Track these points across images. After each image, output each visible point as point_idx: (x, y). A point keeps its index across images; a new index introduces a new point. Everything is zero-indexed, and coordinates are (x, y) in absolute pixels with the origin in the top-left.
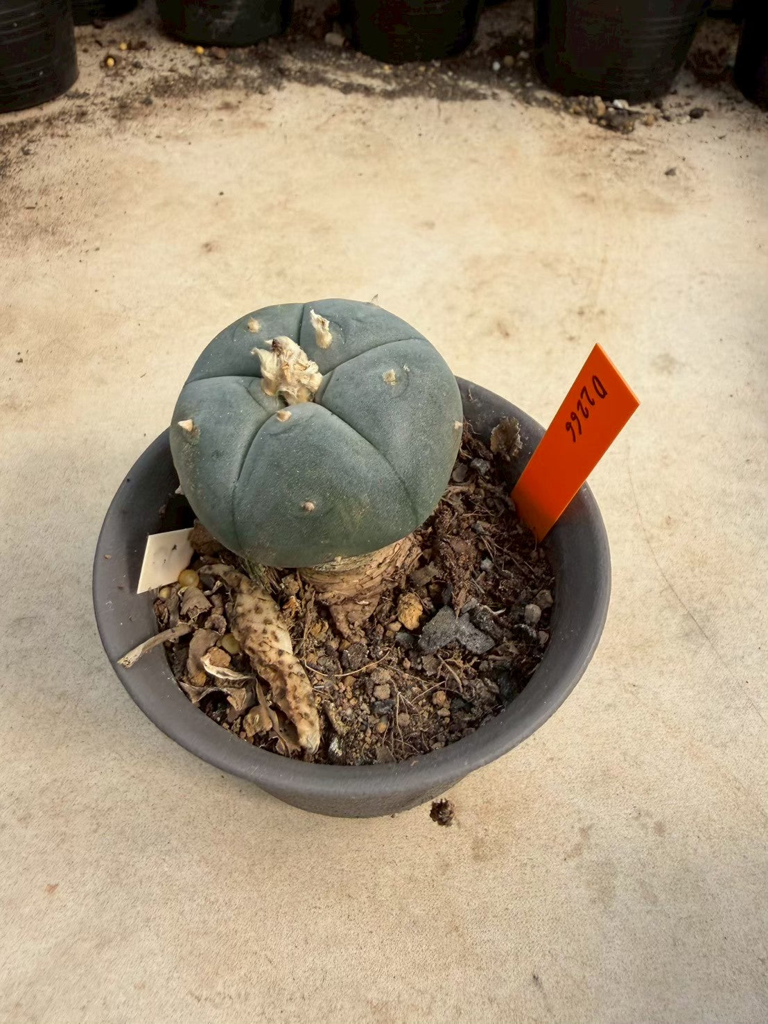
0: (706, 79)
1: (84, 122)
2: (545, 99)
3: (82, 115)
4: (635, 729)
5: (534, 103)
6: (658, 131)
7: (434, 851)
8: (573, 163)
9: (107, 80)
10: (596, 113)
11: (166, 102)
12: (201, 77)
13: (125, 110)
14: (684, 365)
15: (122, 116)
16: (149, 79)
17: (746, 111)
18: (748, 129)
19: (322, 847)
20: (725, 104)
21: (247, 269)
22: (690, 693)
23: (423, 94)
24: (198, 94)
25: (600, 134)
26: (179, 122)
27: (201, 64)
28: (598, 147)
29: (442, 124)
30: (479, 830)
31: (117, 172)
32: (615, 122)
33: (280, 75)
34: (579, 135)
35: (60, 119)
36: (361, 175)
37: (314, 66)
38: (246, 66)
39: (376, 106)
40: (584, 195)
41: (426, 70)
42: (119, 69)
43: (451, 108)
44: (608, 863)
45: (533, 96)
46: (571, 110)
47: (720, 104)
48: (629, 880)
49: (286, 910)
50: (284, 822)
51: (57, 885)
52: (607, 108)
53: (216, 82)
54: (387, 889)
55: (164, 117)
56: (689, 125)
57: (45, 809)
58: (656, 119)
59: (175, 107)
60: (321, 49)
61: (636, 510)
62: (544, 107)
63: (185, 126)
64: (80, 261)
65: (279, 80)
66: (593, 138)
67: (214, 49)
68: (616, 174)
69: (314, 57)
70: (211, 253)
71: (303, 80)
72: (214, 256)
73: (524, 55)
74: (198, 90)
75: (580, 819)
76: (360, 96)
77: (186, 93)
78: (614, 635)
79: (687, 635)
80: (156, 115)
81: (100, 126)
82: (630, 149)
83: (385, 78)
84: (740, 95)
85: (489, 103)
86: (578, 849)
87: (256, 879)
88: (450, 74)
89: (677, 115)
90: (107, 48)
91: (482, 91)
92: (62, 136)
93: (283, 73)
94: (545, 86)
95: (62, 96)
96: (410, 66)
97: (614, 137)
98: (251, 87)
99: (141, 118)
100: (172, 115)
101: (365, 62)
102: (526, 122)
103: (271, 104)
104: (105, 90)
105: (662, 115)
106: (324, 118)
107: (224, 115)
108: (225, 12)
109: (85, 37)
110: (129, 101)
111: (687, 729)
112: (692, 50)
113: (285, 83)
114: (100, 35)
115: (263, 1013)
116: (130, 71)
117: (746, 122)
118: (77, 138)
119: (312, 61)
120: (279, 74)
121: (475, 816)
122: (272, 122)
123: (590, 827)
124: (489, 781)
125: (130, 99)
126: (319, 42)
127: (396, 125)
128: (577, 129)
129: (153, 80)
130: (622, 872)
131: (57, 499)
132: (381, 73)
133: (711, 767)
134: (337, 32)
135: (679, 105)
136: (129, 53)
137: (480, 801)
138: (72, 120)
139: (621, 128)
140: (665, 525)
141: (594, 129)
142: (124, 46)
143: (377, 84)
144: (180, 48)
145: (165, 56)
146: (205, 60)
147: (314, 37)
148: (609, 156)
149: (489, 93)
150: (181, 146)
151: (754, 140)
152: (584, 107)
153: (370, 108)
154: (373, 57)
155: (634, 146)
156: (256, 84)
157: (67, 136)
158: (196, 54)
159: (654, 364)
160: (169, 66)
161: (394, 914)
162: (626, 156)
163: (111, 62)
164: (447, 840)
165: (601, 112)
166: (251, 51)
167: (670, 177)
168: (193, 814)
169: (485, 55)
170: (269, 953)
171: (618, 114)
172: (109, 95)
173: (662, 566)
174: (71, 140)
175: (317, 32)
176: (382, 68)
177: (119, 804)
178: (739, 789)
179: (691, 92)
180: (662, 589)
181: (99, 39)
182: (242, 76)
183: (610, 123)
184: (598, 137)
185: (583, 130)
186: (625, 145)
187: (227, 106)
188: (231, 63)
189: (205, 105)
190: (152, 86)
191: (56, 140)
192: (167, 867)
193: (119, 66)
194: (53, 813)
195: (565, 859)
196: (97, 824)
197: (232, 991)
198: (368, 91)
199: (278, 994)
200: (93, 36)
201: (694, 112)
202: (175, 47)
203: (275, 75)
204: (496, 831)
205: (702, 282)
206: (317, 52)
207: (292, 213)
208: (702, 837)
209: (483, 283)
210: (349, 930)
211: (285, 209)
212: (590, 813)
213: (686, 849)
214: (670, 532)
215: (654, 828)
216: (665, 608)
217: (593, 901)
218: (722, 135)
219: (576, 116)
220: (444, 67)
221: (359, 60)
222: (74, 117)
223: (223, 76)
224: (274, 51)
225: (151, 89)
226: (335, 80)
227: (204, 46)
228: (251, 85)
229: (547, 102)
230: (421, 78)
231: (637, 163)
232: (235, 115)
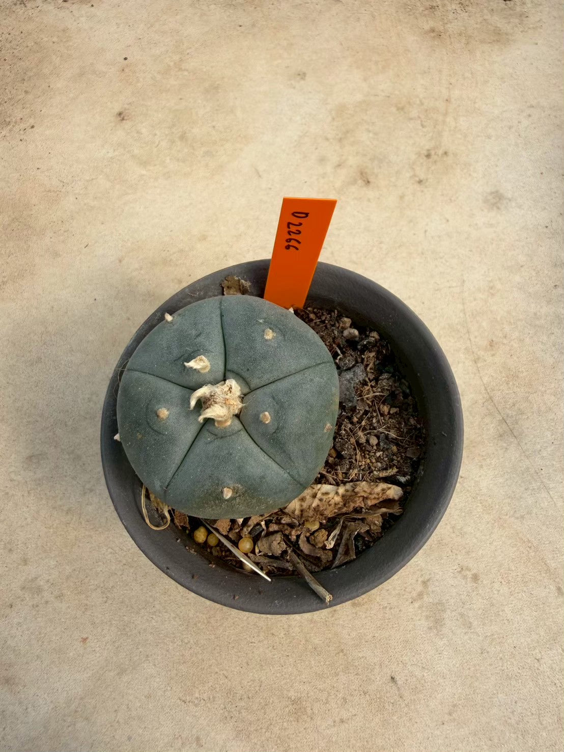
4: (461, 510)
14: (510, 200)
21: (155, 135)
22: (501, 480)
31: (36, 43)
36: (240, 26)
40: (432, 30)
44: (440, 603)
48: (454, 613)
49: (233, 645)
51: (87, 638)
54: (297, 629)
57: (71, 590)
61: (467, 335)
64: (21, 140)
68: (461, 4)
70: (124, 121)
72: (127, 124)
75: (422, 575)
79: (501, 436)
86: (420, 595)
87: (213, 627)
111: (497, 506)
115: (225, 708)
123: (428, 580)
130: (449, 609)
131: (39, 359)
133: (512, 533)
140: (489, 347)
150: (86, 9)
159: (486, 201)
167: (508, 3)
170: (225, 672)
173: (485, 382)
177: (118, 583)
178: (530, 548)
180: (484, 400)
192: (155, 622)
194: (77, 592)
195: (412, 602)
196: (106, 597)
197: (205, 696)
199: (233, 696)
205: (529, 116)
207: (186, 73)
208: (503, 583)
209: (347, 132)
210: (274, 655)
211: (180, 69)
212: (429, 570)
213: (492, 591)
214: (493, 352)
215: (472, 578)
216: (486, 415)
217: (430, 628)
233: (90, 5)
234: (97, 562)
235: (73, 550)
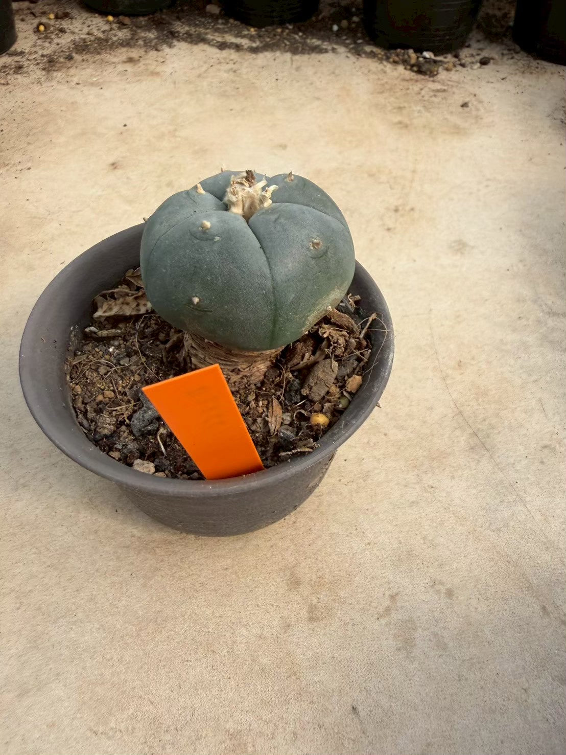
0: (492, 37)
1: (21, 73)
2: (372, 52)
3: (19, 68)
4: (432, 520)
5: (363, 55)
6: (456, 75)
7: (279, 616)
8: (392, 99)
9: (40, 42)
10: (409, 61)
11: (85, 57)
12: (111, 39)
13: (52, 64)
14: (473, 247)
15: (50, 68)
16: (71, 40)
17: (522, 59)
18: (523, 73)
19: (193, 615)
20: (506, 54)
21: (143, 181)
22: (474, 491)
23: (280, 49)
24: (108, 52)
25: (412, 78)
26: (94, 73)
27: (111, 29)
28: (411, 87)
29: (293, 71)
30: (313, 598)
31: (45, 110)
32: (424, 69)
34: (397, 78)
35: (2, 71)
36: (231, 110)
37: (197, 29)
38: (145, 30)
39: (244, 59)
40: (400, 123)
41: (282, 32)
42: (48, 33)
43: (301, 59)
44: (411, 620)
45: (363, 49)
46: (391, 60)
47: (503, 54)
48: (426, 633)
49: (165, 663)
50: (164, 597)
52: (418, 58)
53: (123, 41)
54: (243, 645)
55: (83, 69)
56: (480, 70)
58: (455, 66)
59: (91, 61)
60: (203, 17)
61: (435, 356)
62: (371, 58)
63: (99, 75)
64: (16, 178)
65: (170, 40)
66: (407, 80)
67: (121, 17)
68: (424, 107)
69: (198, 22)
70: (116, 170)
71: (189, 40)
72: (119, 172)
73: (355, 19)
74: (108, 49)
75: (390, 588)
76: (232, 51)
77: (99, 50)
78: (418, 449)
79: (472, 448)
80: (76, 67)
81: (33, 76)
82: (435, 89)
83: (252, 38)
84: (518, 48)
85: (329, 56)
86: (388, 610)
87: (142, 641)
88: (301, 34)
89: (470, 63)
90: (39, 18)
91: (324, 47)
92: (4, 84)
93: (173, 35)
94: (372, 42)
95: (4, 54)
96: (270, 28)
97: (423, 79)
98: (150, 46)
99: (64, 70)
100: (88, 68)
101: (236, 26)
102: (357, 69)
103: (164, 58)
104: (37, 49)
105: (459, 63)
106: (204, 69)
107: (129, 67)
109: (23, 10)
110: (55, 57)
111: (471, 518)
112: (481, 14)
113: (175, 43)
114: (34, 8)
115: (146, 742)
116: (57, 34)
117: (522, 68)
118: (15, 86)
119: (196, 25)
120: (170, 36)
121: (310, 588)
122: (165, 72)
123: (397, 594)
124: (321, 561)
125: (56, 55)
126: (202, 13)
128: (395, 74)
129: (74, 41)
130: (420, 627)
132: (248, 34)
133: (489, 547)
134: (215, 4)
135: (472, 56)
136: (56, 21)
137: (314, 577)
138: (11, 72)
139: (428, 73)
140: (457, 366)
141: (408, 74)
142: (52, 16)
143: (245, 42)
144: (95, 17)
146: (114, 26)
147: (198, 9)
148: (420, 93)
149: (330, 48)
150: (96, 90)
151: (527, 80)
152: (401, 57)
153: (239, 60)
154: (242, 22)
155: (438, 86)
156: (153, 44)
157: (8, 84)
158: (108, 22)
159: (450, 247)
160: (87, 31)
161: (248, 664)
162: (432, 94)
163: (42, 28)
164: (289, 607)
165: (413, 61)
166: (149, 19)
167: (465, 108)
168: (94, 593)
169: (327, 20)
170: (150, 696)
171: (426, 62)
172: (40, 53)
173: (454, 398)
174: (10, 87)
175: (200, 4)
176: (249, 30)
177: (38, 587)
178: (509, 562)
179: (481, 45)
180: (454, 414)
181: (33, 11)
182: (143, 37)
183: (420, 69)
184: (411, 80)
185: (400, 74)
186: (431, 85)
187: (131, 60)
188: (134, 28)
189: (114, 59)
190: (73, 46)
192: (73, 634)
193: (49, 31)
195: (378, 619)
196: (20, 603)
197: (122, 726)
198: (238, 48)
199: (158, 728)
200: (29, 9)
201: (483, 61)
202: (91, 17)
203: (167, 36)
204: (326, 599)
205: (487, 186)
206: (200, 19)
207: (179, 139)
208: (481, 599)
210: (213, 677)
211: (174, 136)
212: (397, 583)
213: (469, 608)
214: (461, 371)
215: (446, 593)
216: (456, 429)
217: (399, 649)
218: (504, 77)
219: (394, 64)
220: (296, 29)
221: (232, 24)
222: (13, 70)
223: (127, 37)
224: (167, 18)
225: (73, 48)
226: (213, 40)
227: (114, 15)
228: (149, 44)
229: (373, 54)
230: (278, 37)
231: (440, 99)
232: (136, 67)
233: (99, 88)
234: (16, 563)
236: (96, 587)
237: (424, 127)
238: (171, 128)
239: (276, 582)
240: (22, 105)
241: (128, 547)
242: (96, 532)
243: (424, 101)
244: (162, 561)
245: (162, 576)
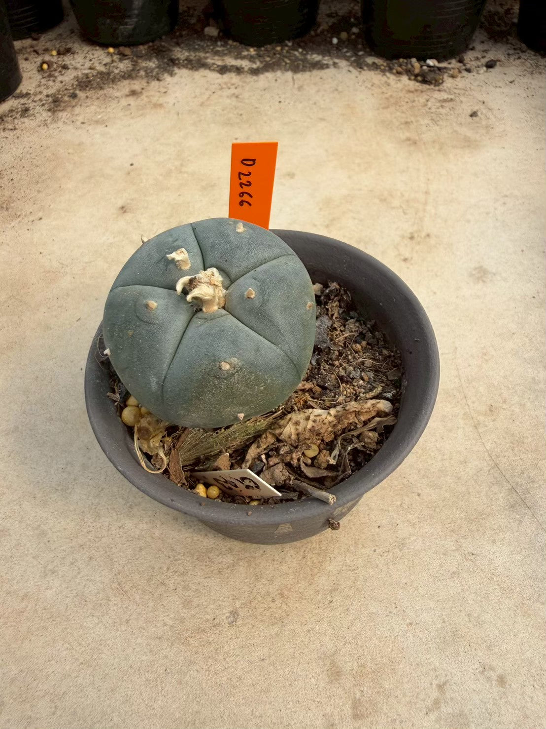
0: (496, 36)
1: (28, 116)
2: (374, 63)
3: (25, 111)
4: (475, 593)
5: (365, 68)
6: (463, 82)
7: (322, 713)
8: (398, 114)
9: (44, 81)
10: (413, 71)
11: (89, 93)
12: (113, 72)
13: (57, 103)
14: (495, 274)
15: (55, 109)
16: (75, 77)
17: (530, 58)
18: (532, 73)
19: (232, 716)
20: (513, 54)
21: (153, 224)
22: (519, 557)
23: (281, 69)
24: (111, 86)
25: (418, 88)
26: (98, 110)
27: (113, 61)
28: (416, 99)
29: (296, 92)
30: (356, 691)
31: (53, 154)
32: (429, 78)
33: (173, 63)
34: (401, 90)
35: (10, 115)
37: (197, 54)
38: (146, 59)
39: (245, 82)
40: (408, 139)
41: (282, 50)
42: (52, 71)
43: (303, 77)
44: (462, 714)
45: (364, 61)
46: (394, 71)
47: (509, 54)
50: (201, 695)
52: (421, 66)
53: (125, 74)
55: (87, 107)
56: (486, 74)
57: (15, 697)
58: (460, 72)
59: (94, 97)
60: (201, 40)
61: (465, 400)
62: (373, 70)
63: (103, 112)
64: (28, 230)
65: (171, 68)
66: (412, 92)
67: (122, 48)
68: (432, 119)
69: (197, 47)
70: (126, 214)
71: (189, 66)
72: (128, 216)
73: (355, 30)
74: (111, 83)
75: (437, 676)
76: (233, 75)
77: (102, 85)
78: (454, 511)
79: (512, 506)
80: (81, 105)
81: (40, 118)
82: (442, 98)
83: (251, 59)
84: (524, 46)
85: (331, 71)
86: (437, 703)
88: (300, 50)
89: (476, 67)
90: (42, 55)
91: (325, 62)
92: (11, 129)
93: (174, 62)
94: (373, 53)
95: (11, 97)
96: (269, 47)
97: (429, 89)
98: (152, 77)
99: (69, 109)
100: (93, 104)
101: (235, 47)
102: (360, 84)
103: (166, 88)
104: (42, 89)
105: (464, 67)
106: (205, 97)
107: (131, 100)
108: (126, 20)
109: (26, 48)
110: (60, 96)
111: (518, 589)
112: (485, 12)
113: (176, 70)
114: (37, 45)
116: (60, 72)
117: (530, 68)
118: (22, 130)
119: (195, 50)
120: (171, 64)
121: (353, 679)
122: (168, 103)
123: (445, 684)
124: (362, 647)
125: (61, 94)
126: (201, 36)
127: (262, 96)
128: (400, 85)
129: (77, 77)
130: (473, 722)
132: (248, 55)
133: (539, 623)
134: (213, 26)
135: (477, 59)
136: (59, 58)
137: (355, 665)
138: (18, 116)
139: (433, 82)
140: (488, 412)
141: (413, 85)
142: (54, 53)
143: (245, 64)
144: (96, 50)
145: (85, 57)
146: (116, 57)
147: (196, 32)
148: (426, 105)
149: (331, 62)
150: (100, 129)
151: (536, 82)
152: (404, 67)
153: (240, 83)
154: (241, 43)
155: (444, 96)
156: (154, 73)
157: (15, 129)
158: (109, 53)
159: (471, 275)
160: (89, 65)
162: (438, 104)
163: (45, 66)
164: (331, 703)
165: (417, 71)
166: (149, 47)
167: (474, 118)
169: (326, 33)
171: (430, 70)
172: (45, 92)
173: (488, 448)
174: (18, 132)
175: (198, 27)
176: (248, 50)
177: (72, 688)
179: (486, 47)
180: (489, 468)
181: (36, 48)
182: (144, 67)
183: (426, 79)
184: (416, 90)
185: (405, 85)
186: (437, 95)
187: (133, 93)
188: (135, 58)
189: (117, 94)
190: (76, 83)
191: (7, 133)
193: (52, 69)
194: (20, 700)
195: (427, 713)
196: (55, 707)
198: (239, 70)
200: (32, 47)
201: (489, 63)
202: (93, 50)
203: (168, 64)
204: (370, 692)
205: (504, 203)
206: (199, 43)
207: (186, 175)
208: (536, 686)
209: (334, 219)
211: (181, 172)
212: (444, 670)
213: (524, 698)
214: (493, 418)
215: (498, 681)
216: (493, 484)
218: (512, 80)
219: (398, 75)
220: (296, 45)
221: (231, 46)
222: (20, 113)
223: (129, 69)
224: (166, 45)
225: (76, 85)
226: (213, 64)
227: (114, 46)
228: (151, 74)
229: (375, 66)
230: (278, 56)
231: (448, 109)
232: (139, 99)
233: (104, 125)
234: (49, 661)
235: (24, 645)
236: (130, 686)
237: (434, 142)
238: (177, 163)
239: (316, 673)
240: (31, 150)
241: (160, 638)
242: (128, 621)
243: (432, 113)
244: (196, 653)
245: (198, 671)
